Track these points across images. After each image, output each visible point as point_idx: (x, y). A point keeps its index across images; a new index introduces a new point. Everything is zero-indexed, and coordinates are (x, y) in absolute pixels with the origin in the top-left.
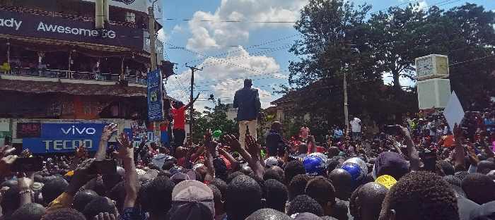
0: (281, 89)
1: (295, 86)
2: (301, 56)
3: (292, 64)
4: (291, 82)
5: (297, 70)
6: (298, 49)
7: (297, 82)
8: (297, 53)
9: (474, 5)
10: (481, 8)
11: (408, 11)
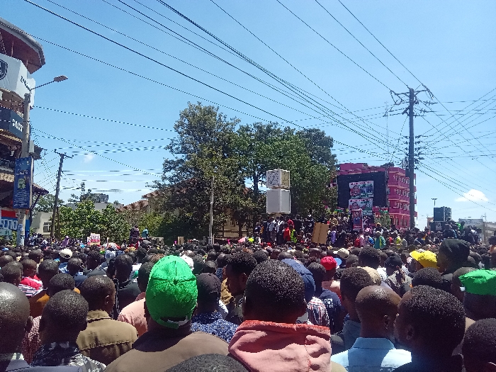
0: (154, 184)
1: (167, 182)
2: (176, 155)
3: (166, 161)
4: (164, 178)
5: (171, 168)
6: (174, 148)
7: (171, 179)
8: (172, 151)
9: (318, 130)
10: (323, 133)
11: (269, 127)
